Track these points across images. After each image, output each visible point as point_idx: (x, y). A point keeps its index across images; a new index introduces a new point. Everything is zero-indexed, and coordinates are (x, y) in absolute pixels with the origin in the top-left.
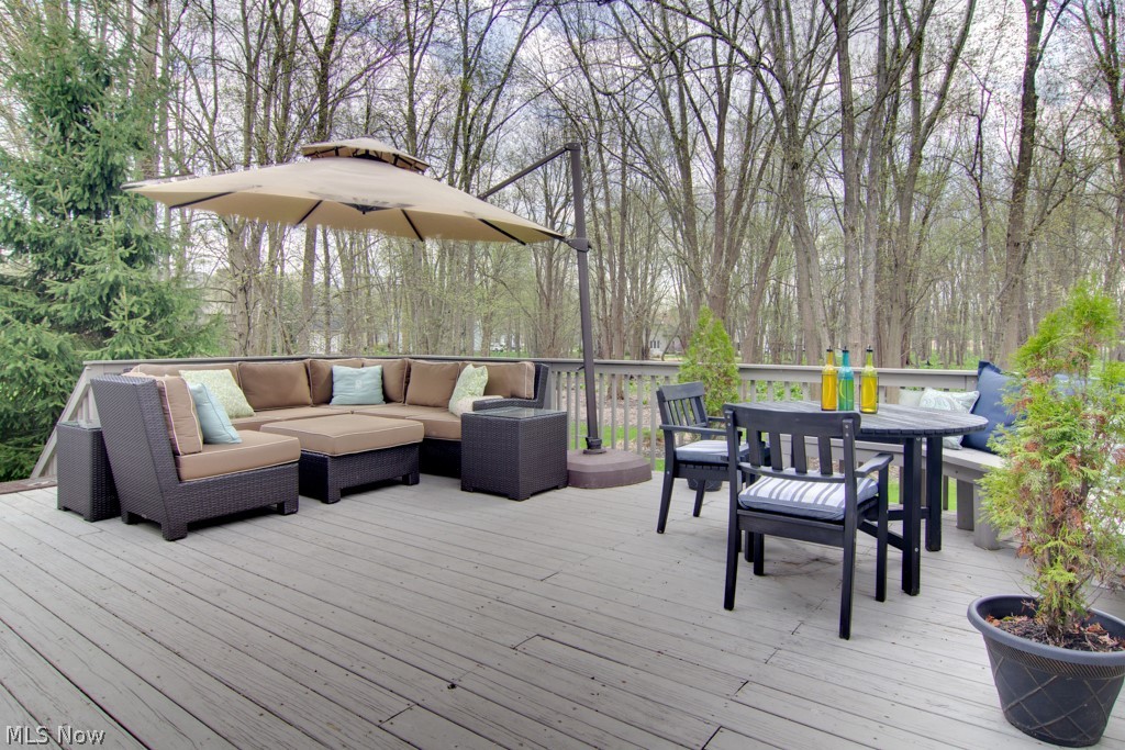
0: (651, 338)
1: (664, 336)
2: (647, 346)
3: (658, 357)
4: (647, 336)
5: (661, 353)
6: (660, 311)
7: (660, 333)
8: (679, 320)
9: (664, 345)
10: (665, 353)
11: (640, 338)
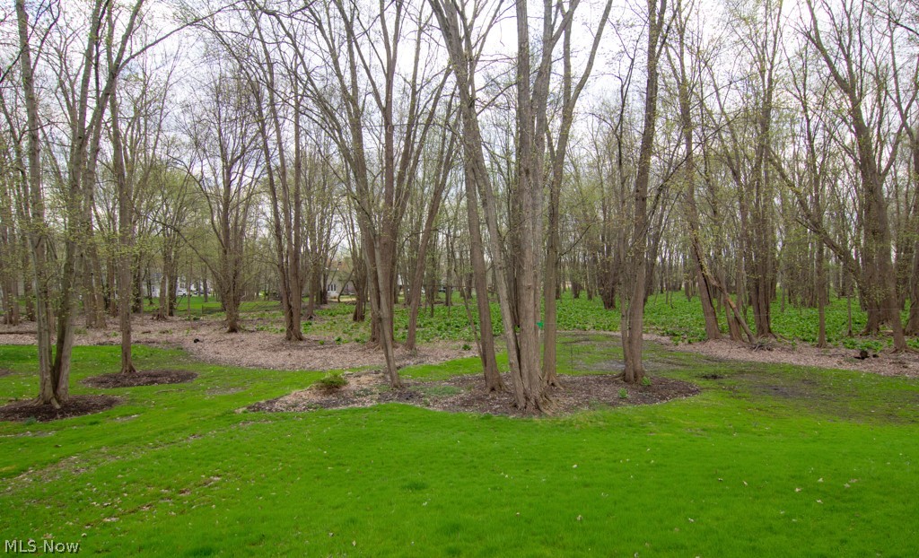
0: (329, 282)
1: (340, 280)
2: (325, 290)
3: (335, 298)
4: (325, 281)
5: (337, 295)
6: (336, 259)
7: (336, 278)
8: (352, 267)
9: (339, 288)
10: (341, 294)
11: (319, 282)
